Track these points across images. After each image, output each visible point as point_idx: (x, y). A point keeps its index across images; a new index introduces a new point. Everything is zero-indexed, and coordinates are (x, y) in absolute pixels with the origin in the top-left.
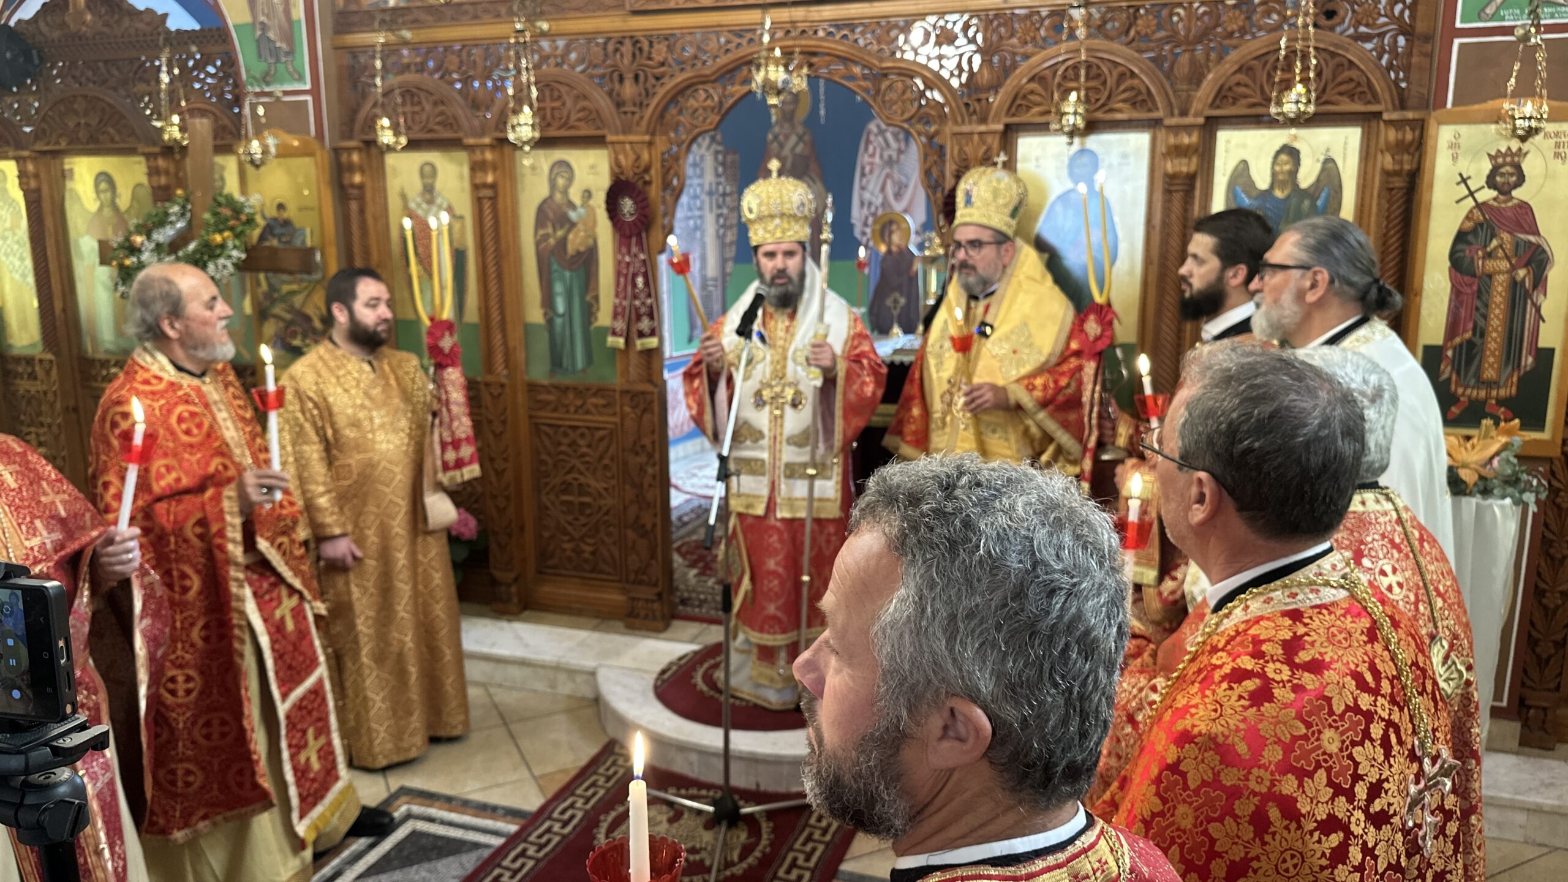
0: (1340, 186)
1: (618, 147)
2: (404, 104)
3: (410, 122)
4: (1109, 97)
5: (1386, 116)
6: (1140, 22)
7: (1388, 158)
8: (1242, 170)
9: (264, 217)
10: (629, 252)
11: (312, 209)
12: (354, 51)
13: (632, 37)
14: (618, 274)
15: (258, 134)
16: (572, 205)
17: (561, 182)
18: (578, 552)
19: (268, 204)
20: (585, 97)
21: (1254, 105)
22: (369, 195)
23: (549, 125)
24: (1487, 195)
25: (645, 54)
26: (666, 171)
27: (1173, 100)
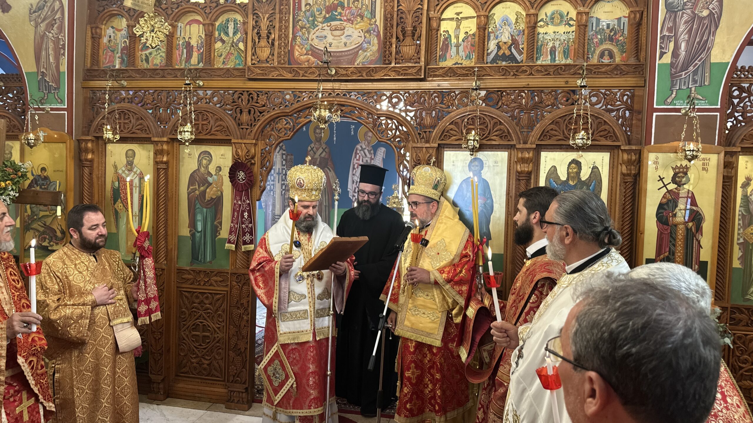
0: (601, 180)
1: (237, 145)
2: (120, 118)
3: (122, 128)
4: (489, 134)
5: (622, 148)
6: (503, 98)
7: (624, 167)
8: (553, 171)
9: (33, 175)
10: (241, 200)
11: (62, 171)
12: (94, 90)
13: (248, 91)
14: (234, 210)
15: (34, 129)
16: (210, 175)
17: (204, 162)
18: (200, 364)
19: (36, 168)
20: (221, 120)
21: (560, 140)
22: (95, 165)
23: (200, 132)
24: (672, 186)
25: (255, 100)
26: (263, 158)
27: (520, 136)
